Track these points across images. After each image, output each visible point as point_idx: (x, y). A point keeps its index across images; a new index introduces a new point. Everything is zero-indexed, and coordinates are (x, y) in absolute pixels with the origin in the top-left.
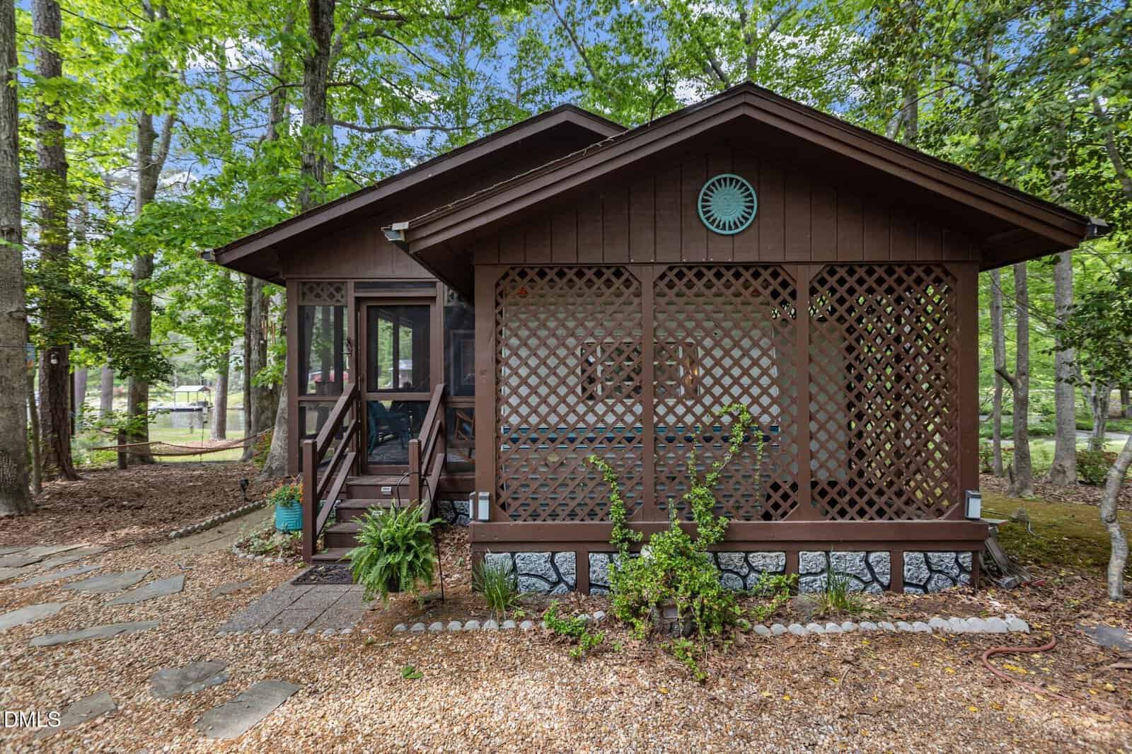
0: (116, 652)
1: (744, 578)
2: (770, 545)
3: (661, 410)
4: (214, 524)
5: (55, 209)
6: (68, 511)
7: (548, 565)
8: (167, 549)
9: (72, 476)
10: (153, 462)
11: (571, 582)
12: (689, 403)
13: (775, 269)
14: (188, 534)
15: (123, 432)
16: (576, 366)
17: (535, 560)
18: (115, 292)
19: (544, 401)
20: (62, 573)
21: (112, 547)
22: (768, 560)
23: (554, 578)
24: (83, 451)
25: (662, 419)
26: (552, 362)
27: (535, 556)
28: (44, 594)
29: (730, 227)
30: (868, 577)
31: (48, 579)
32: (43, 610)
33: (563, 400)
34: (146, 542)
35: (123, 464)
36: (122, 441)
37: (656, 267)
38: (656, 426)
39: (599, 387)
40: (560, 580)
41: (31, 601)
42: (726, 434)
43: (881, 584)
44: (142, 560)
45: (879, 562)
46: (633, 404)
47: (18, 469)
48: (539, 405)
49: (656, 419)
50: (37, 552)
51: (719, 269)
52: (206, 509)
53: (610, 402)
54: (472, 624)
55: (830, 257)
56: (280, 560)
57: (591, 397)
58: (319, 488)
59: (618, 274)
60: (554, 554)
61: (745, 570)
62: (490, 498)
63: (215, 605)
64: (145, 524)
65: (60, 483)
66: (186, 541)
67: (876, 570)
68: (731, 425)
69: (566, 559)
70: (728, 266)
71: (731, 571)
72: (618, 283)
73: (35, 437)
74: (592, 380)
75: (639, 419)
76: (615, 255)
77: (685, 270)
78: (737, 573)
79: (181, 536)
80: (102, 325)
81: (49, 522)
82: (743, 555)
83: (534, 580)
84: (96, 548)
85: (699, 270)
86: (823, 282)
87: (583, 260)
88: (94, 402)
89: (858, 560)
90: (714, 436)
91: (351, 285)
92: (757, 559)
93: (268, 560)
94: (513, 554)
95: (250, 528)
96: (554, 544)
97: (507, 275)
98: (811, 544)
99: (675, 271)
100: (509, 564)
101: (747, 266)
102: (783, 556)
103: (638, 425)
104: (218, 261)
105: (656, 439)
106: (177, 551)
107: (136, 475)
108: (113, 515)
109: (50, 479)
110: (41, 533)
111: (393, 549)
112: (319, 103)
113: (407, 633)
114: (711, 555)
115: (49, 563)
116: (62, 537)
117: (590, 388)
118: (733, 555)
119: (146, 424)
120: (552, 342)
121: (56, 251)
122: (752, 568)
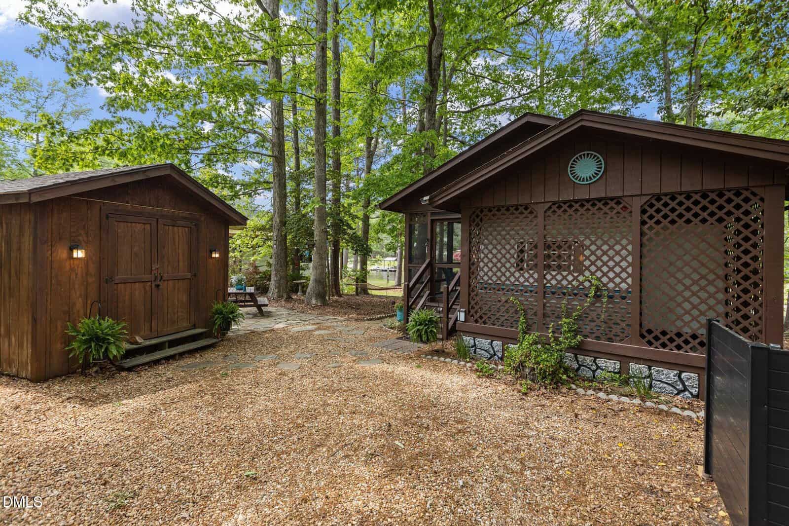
0: (342, 344)
1: (594, 371)
2: (611, 356)
3: (548, 277)
4: (380, 318)
5: (336, 184)
6: (336, 307)
7: (490, 346)
8: (363, 323)
9: (340, 296)
10: (368, 294)
11: (500, 356)
12: (576, 275)
13: (618, 201)
14: (371, 320)
15: (357, 278)
16: (514, 253)
17: (484, 343)
18: (354, 217)
19: (491, 270)
20: (333, 324)
21: (347, 320)
22: (608, 364)
23: (492, 352)
24: (344, 286)
25: (549, 282)
26: (495, 251)
27: (484, 341)
28: (327, 328)
29: (587, 180)
30: (681, 387)
31: (329, 324)
32: (326, 332)
33: (499, 270)
34: (357, 320)
35: (357, 294)
36: (357, 282)
37: (545, 204)
38: (545, 285)
39: (525, 265)
40: (495, 354)
41: (325, 329)
42: (587, 292)
43: (691, 393)
44: (355, 324)
45: (688, 379)
46: (534, 273)
47: (324, 288)
48: (488, 272)
49: (545, 282)
50: (327, 317)
51: (582, 203)
52: (380, 313)
53: (531, 272)
54: (448, 360)
55: (657, 191)
56: (396, 332)
57: (522, 269)
58: (410, 304)
59: (526, 209)
60: (492, 341)
61: (594, 368)
62: (465, 312)
63: (371, 339)
64: (358, 314)
65: (336, 298)
66: (369, 322)
67: (686, 384)
68: (589, 288)
69: (497, 344)
70: (588, 201)
71: (584, 366)
72: (526, 212)
73: (329, 278)
74: (522, 261)
75: (536, 280)
76: (524, 200)
77: (562, 204)
78: (589, 368)
79: (368, 320)
80: (349, 231)
81: (331, 310)
82: (593, 358)
83: (483, 352)
84: (342, 319)
85: (570, 204)
86: (652, 206)
87: (508, 203)
88: (350, 266)
89: (672, 375)
90: (578, 293)
91: (429, 214)
92: (601, 362)
93: (392, 331)
94: (474, 338)
95: (388, 321)
96: (493, 337)
97: (474, 212)
98: (638, 360)
99: (557, 205)
100: (472, 342)
101: (600, 200)
102: (618, 363)
103: (536, 284)
104: (380, 208)
105: (545, 292)
106: (366, 324)
107: (361, 298)
108: (349, 310)
109: (333, 296)
110: (328, 312)
111: (420, 324)
112: (432, 116)
113: (425, 358)
114: (573, 355)
115: (330, 321)
116: (334, 314)
117: (521, 265)
118: (586, 358)
119: (366, 275)
120: (494, 242)
121: (336, 201)
122: (598, 367)
